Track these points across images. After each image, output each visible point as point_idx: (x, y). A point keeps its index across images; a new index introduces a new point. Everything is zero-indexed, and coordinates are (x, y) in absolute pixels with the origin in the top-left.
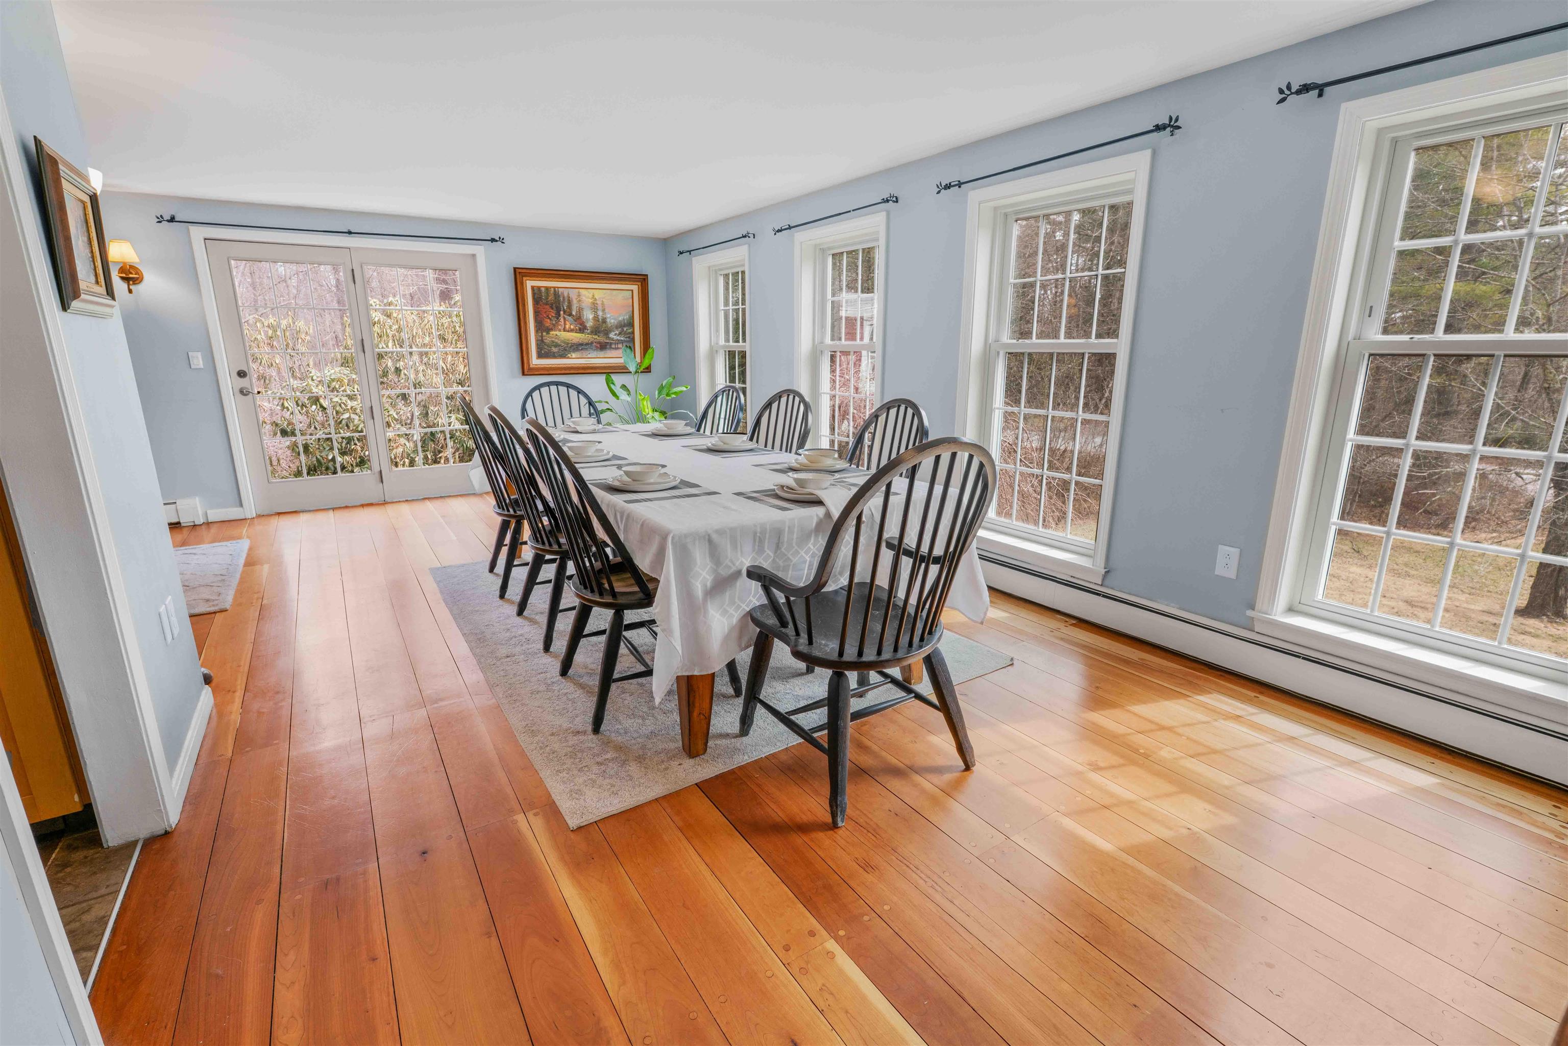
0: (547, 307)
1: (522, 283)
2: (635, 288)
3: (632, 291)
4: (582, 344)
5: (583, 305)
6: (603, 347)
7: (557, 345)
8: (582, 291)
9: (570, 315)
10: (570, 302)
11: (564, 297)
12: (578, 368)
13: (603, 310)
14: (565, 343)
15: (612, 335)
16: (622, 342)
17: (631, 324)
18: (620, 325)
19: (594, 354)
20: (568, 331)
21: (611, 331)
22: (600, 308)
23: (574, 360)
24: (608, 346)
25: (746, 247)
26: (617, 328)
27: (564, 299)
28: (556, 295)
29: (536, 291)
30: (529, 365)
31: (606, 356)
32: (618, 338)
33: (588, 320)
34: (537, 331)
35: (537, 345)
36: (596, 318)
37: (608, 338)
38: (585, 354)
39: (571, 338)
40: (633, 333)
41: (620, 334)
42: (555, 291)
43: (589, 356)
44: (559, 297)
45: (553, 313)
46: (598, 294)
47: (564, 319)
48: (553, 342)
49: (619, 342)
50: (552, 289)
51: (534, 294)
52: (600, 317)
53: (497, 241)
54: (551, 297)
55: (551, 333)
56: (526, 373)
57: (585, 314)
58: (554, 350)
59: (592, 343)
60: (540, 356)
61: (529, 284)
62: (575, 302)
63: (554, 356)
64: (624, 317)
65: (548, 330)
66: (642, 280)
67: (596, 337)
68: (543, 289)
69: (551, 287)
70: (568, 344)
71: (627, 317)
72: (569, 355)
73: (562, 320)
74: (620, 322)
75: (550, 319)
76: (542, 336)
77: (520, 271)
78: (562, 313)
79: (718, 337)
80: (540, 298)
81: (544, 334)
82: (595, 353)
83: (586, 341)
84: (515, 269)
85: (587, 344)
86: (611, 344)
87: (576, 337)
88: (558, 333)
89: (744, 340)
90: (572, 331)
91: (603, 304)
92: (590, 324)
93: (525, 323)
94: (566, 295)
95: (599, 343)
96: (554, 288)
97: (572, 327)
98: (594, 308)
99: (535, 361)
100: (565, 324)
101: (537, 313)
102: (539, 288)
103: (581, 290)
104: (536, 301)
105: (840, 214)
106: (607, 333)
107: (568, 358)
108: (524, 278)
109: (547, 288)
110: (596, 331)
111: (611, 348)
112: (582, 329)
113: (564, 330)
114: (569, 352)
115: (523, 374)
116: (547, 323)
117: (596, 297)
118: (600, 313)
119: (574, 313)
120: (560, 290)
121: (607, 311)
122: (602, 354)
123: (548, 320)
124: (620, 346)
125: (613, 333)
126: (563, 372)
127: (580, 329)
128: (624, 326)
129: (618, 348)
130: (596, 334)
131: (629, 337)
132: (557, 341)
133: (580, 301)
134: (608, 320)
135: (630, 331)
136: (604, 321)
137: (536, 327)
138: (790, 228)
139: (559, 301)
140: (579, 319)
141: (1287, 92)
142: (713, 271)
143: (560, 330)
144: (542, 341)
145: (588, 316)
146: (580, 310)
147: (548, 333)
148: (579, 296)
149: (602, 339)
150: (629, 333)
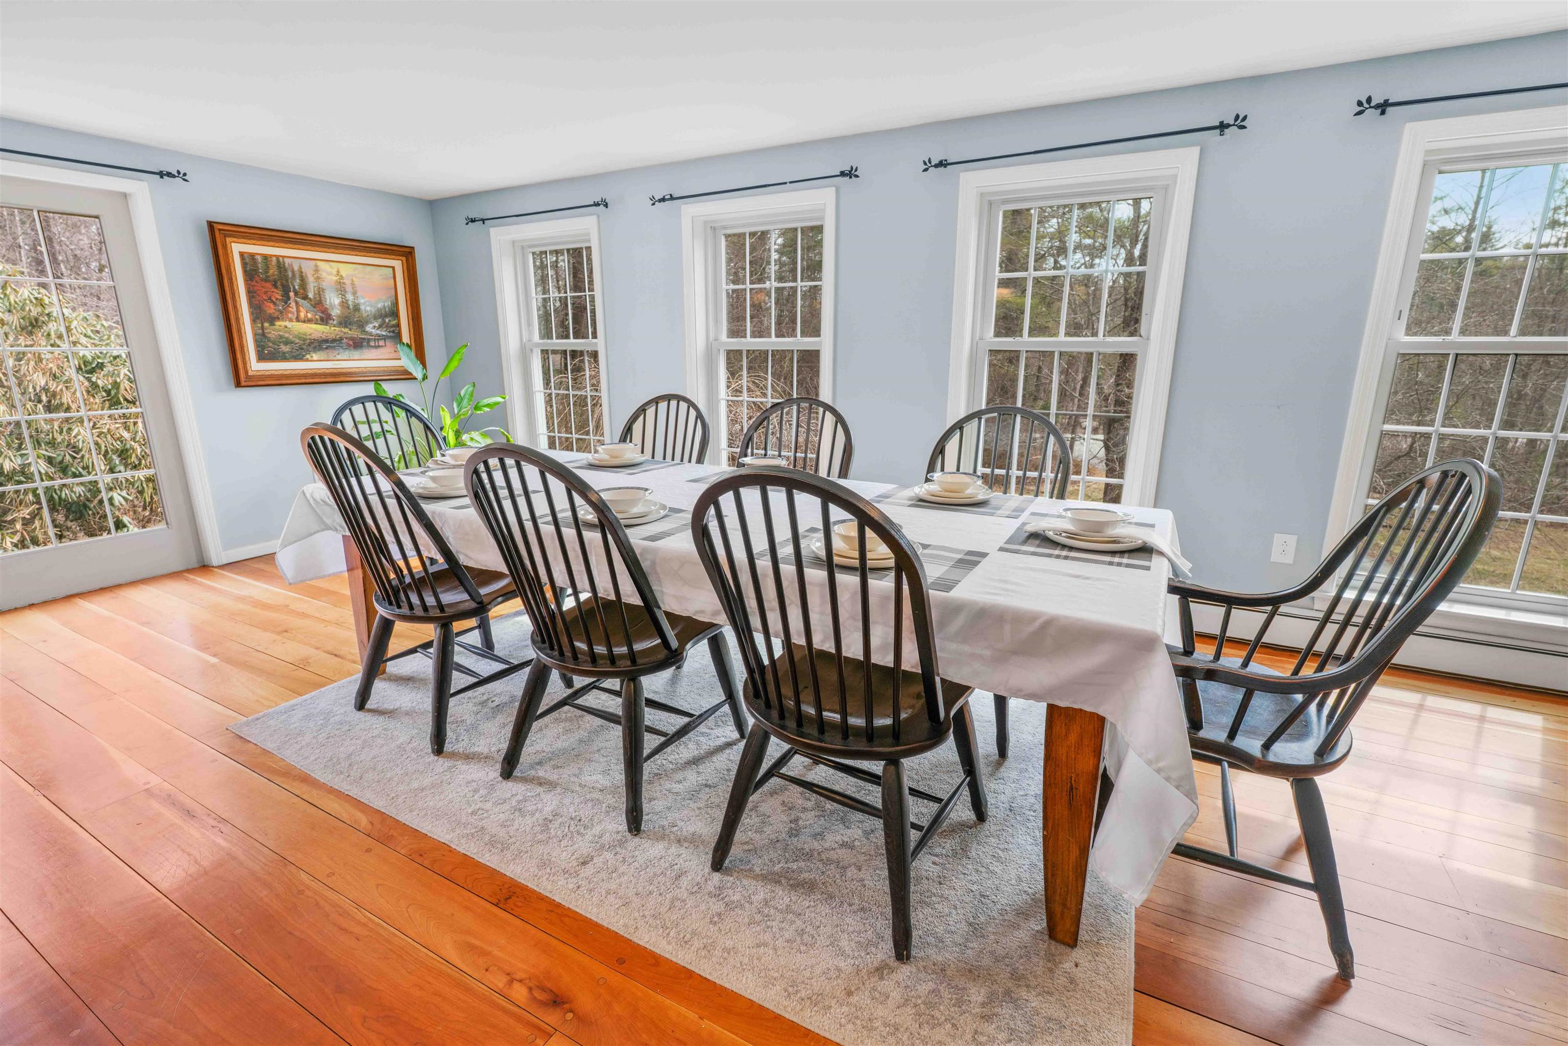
0: (269, 285)
1: (225, 246)
2: (397, 264)
3: (393, 268)
4: (326, 341)
5: (324, 285)
6: (357, 344)
7: (287, 342)
8: (322, 265)
9: (305, 298)
10: (303, 280)
11: (293, 272)
12: (325, 375)
13: (354, 293)
14: (300, 338)
15: (369, 328)
16: (385, 338)
17: (395, 314)
18: (381, 315)
19: (345, 355)
20: (304, 322)
21: (367, 323)
22: (349, 288)
23: (316, 363)
24: (365, 344)
25: (594, 218)
26: (375, 318)
27: (294, 275)
28: (281, 267)
29: (247, 260)
30: (246, 372)
31: (363, 357)
32: (378, 332)
33: (332, 306)
34: (254, 321)
35: (256, 341)
36: (344, 304)
37: (364, 331)
38: (332, 354)
39: (308, 331)
40: (398, 325)
41: (380, 326)
42: (278, 261)
43: (339, 357)
44: (286, 270)
45: (278, 295)
46: (345, 270)
47: (297, 303)
48: (281, 337)
49: (380, 337)
50: (274, 259)
51: (244, 265)
52: (350, 303)
53: (174, 176)
54: (273, 271)
55: (278, 323)
56: (243, 383)
57: (327, 297)
58: (285, 348)
59: (341, 339)
60: (261, 357)
61: (237, 248)
62: (311, 280)
63: (284, 358)
64: (383, 303)
65: (272, 320)
66: (407, 253)
67: (346, 330)
68: (259, 258)
69: (271, 256)
70: (305, 340)
71: (388, 304)
72: (308, 356)
73: (293, 304)
74: (379, 310)
75: (274, 304)
76: (263, 328)
77: (221, 227)
78: (292, 294)
79: (531, 332)
80: (256, 271)
81: (266, 325)
82: (347, 353)
83: (332, 336)
84: (211, 225)
85: (334, 341)
86: (369, 340)
87: (317, 330)
88: (287, 323)
89: (595, 336)
90: (309, 321)
91: (353, 284)
92: (336, 312)
93: (235, 307)
94: (296, 268)
95: (352, 339)
96: (277, 257)
97: (309, 315)
98: (341, 288)
99: (256, 366)
100: (298, 311)
101: (251, 294)
102: (252, 256)
103: (319, 263)
104: (250, 275)
105: (769, 185)
106: (361, 325)
107: (307, 360)
108: (228, 240)
109: (266, 257)
110: (345, 322)
111: (369, 346)
112: (325, 318)
113: (298, 320)
114: (308, 352)
115: (238, 384)
116: (270, 309)
117: (343, 273)
118: (350, 297)
119: (311, 295)
120: (287, 260)
121: (359, 294)
122: (356, 354)
123: (272, 306)
124: (381, 343)
125: (371, 326)
126: (303, 381)
127: (322, 319)
128: (386, 316)
129: (379, 346)
130: (346, 327)
131: (393, 332)
132: (287, 335)
133: (318, 278)
134: (362, 307)
135: (394, 322)
136: (357, 308)
137: (251, 314)
138: (672, 198)
139: (286, 277)
140: (318, 303)
141: (1366, 105)
142: (519, 248)
143: (291, 320)
144: (263, 335)
145: (333, 300)
146: (320, 291)
147: (272, 324)
148: (317, 270)
149: (355, 333)
150: (393, 326)
